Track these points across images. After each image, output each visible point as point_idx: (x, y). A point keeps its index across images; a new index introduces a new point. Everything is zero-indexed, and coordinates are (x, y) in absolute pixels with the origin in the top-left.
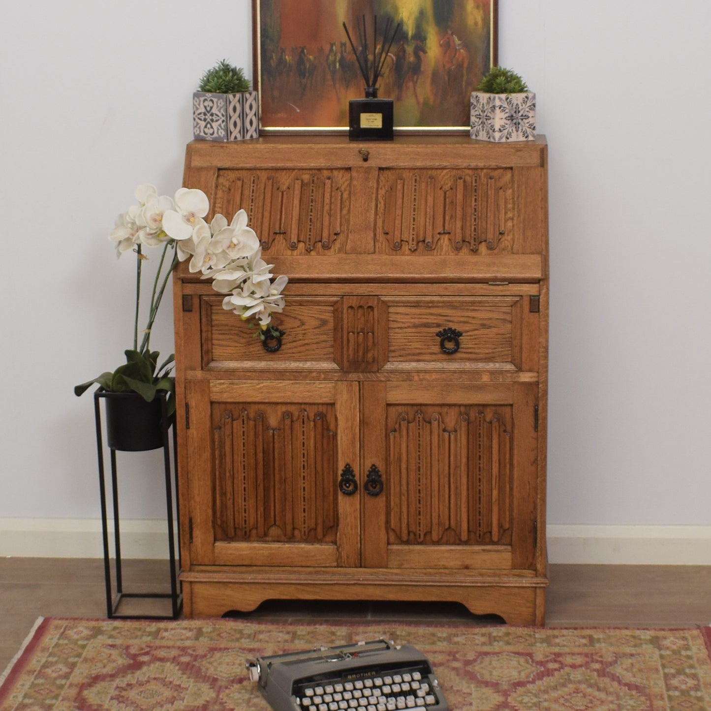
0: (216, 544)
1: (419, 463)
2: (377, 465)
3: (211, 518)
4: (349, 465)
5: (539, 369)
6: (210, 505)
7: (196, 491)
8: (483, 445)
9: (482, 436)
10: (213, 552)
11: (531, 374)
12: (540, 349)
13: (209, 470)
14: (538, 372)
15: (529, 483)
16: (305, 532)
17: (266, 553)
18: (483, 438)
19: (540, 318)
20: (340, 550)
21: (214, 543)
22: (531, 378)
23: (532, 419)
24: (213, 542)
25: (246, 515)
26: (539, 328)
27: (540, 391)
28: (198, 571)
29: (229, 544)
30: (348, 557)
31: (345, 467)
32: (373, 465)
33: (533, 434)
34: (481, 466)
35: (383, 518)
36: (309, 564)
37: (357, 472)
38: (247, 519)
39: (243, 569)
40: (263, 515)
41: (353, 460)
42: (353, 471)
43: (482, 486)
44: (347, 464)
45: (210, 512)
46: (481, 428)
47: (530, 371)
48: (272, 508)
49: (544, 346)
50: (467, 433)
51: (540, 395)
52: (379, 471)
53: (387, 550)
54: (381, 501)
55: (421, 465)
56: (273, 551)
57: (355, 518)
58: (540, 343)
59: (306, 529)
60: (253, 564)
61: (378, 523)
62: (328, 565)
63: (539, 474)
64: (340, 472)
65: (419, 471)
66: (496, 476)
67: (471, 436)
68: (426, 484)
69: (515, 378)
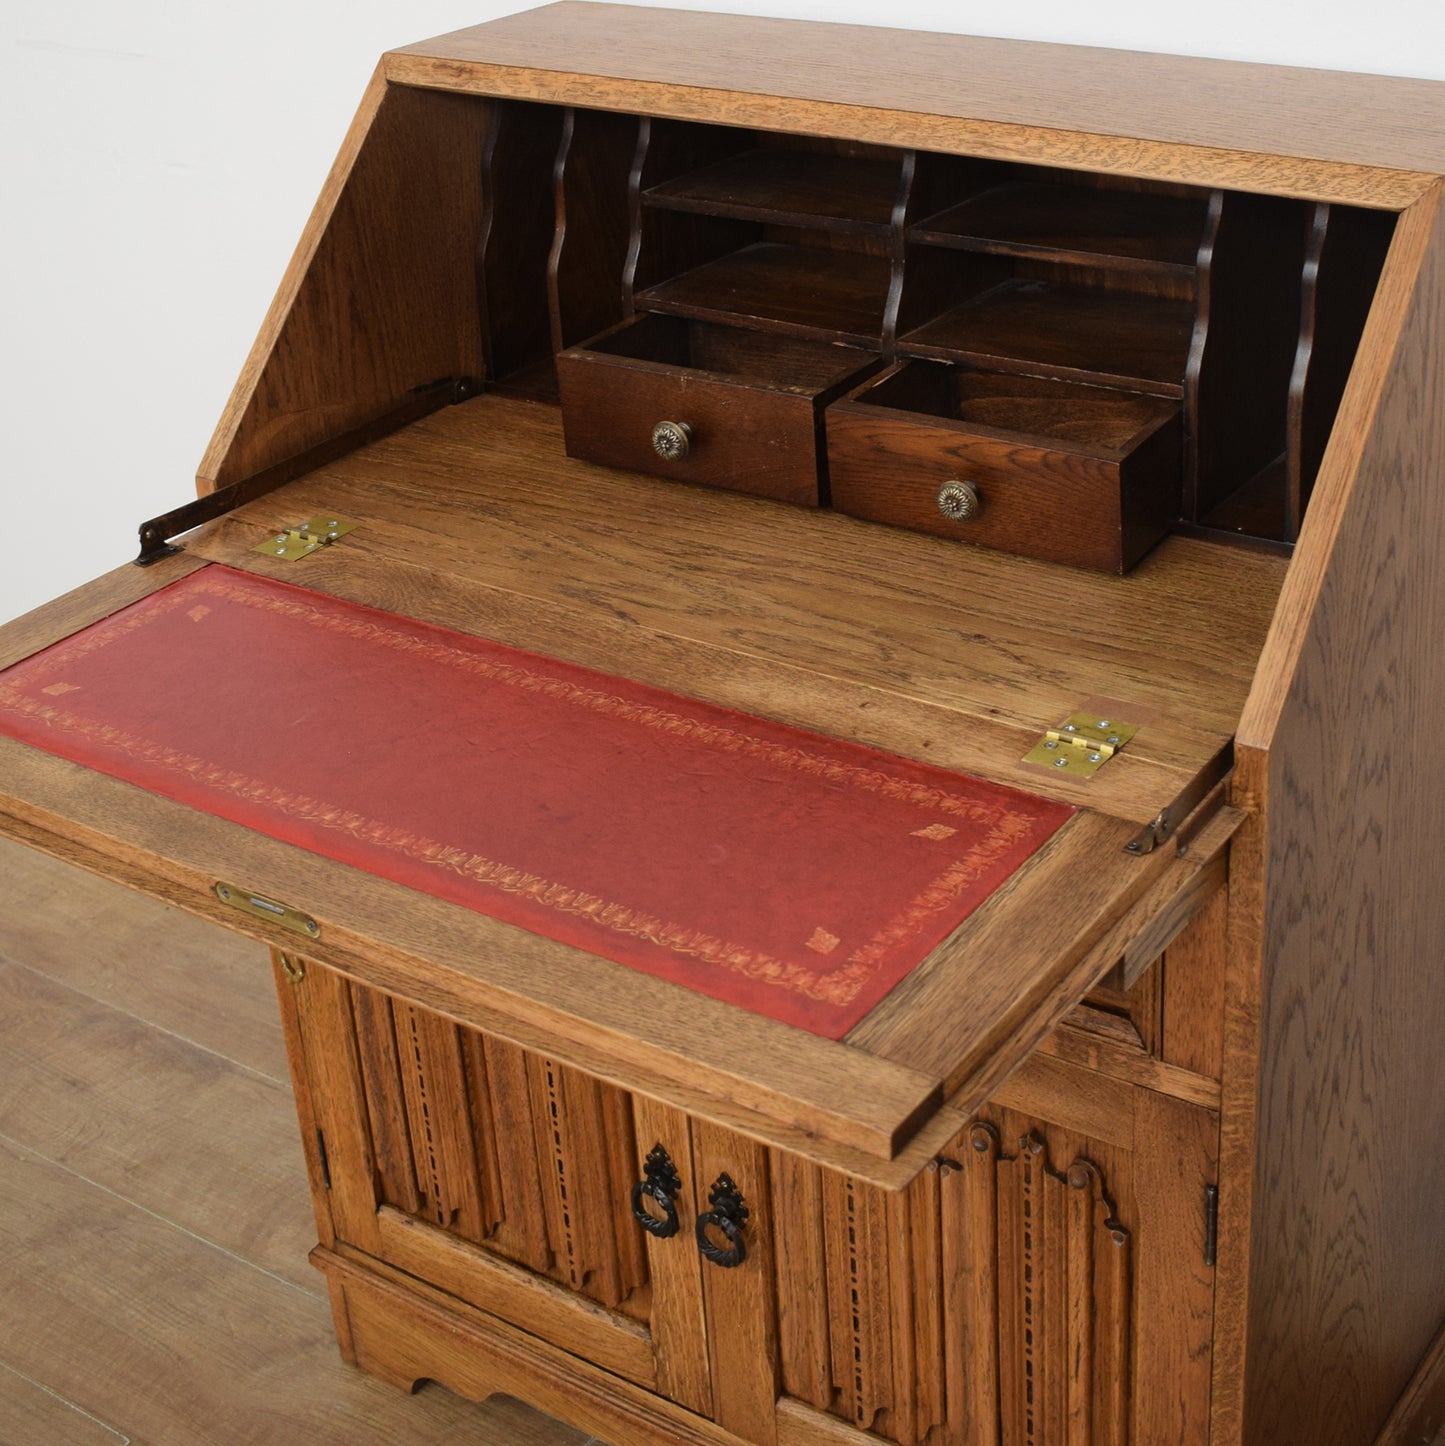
0: (381, 1214)
1: (851, 1219)
2: (735, 1176)
3: (362, 1149)
4: (663, 1152)
5: (1222, 1072)
6: (356, 1116)
7: (321, 1070)
8: (1041, 1240)
9: (1034, 1210)
10: (378, 1232)
11: (1196, 1081)
12: (1228, 1008)
13: (343, 1029)
14: (1219, 1081)
15: (1183, 1406)
16: (573, 1272)
17: (491, 1284)
18: (1041, 1219)
19: (1228, 904)
20: (661, 1356)
21: (378, 1210)
22: (1197, 1091)
23: (1196, 1223)
24: (374, 1208)
25: (438, 1173)
26: (1226, 935)
27: (1225, 1143)
28: (351, 1260)
29: (406, 1228)
30: (681, 1383)
31: (654, 1151)
32: (724, 1177)
33: (1198, 1267)
34: (1034, 1297)
35: (759, 1327)
36: (589, 1355)
37: (685, 1173)
38: (439, 1182)
39: (443, 1298)
40: (473, 1190)
41: (673, 1142)
42: (673, 1170)
43: (1036, 1352)
44: (658, 1148)
45: (360, 1135)
46: (1033, 1188)
47: (1192, 1066)
48: (494, 1182)
49: (1243, 1000)
50: (988, 1184)
51: (1224, 1155)
52: (739, 1198)
53: (776, 1412)
54: (749, 1280)
55: (856, 1225)
56: (505, 1287)
57: (691, 1294)
58: (1227, 986)
59: (576, 1267)
60: (463, 1297)
61: (747, 1333)
62: (635, 1379)
63: (1216, 1393)
64: (642, 1161)
65: (852, 1240)
66: (1079, 1346)
67: (1003, 1197)
68: (876, 1283)
69: (1140, 1074)
